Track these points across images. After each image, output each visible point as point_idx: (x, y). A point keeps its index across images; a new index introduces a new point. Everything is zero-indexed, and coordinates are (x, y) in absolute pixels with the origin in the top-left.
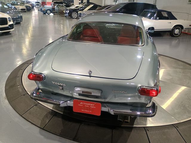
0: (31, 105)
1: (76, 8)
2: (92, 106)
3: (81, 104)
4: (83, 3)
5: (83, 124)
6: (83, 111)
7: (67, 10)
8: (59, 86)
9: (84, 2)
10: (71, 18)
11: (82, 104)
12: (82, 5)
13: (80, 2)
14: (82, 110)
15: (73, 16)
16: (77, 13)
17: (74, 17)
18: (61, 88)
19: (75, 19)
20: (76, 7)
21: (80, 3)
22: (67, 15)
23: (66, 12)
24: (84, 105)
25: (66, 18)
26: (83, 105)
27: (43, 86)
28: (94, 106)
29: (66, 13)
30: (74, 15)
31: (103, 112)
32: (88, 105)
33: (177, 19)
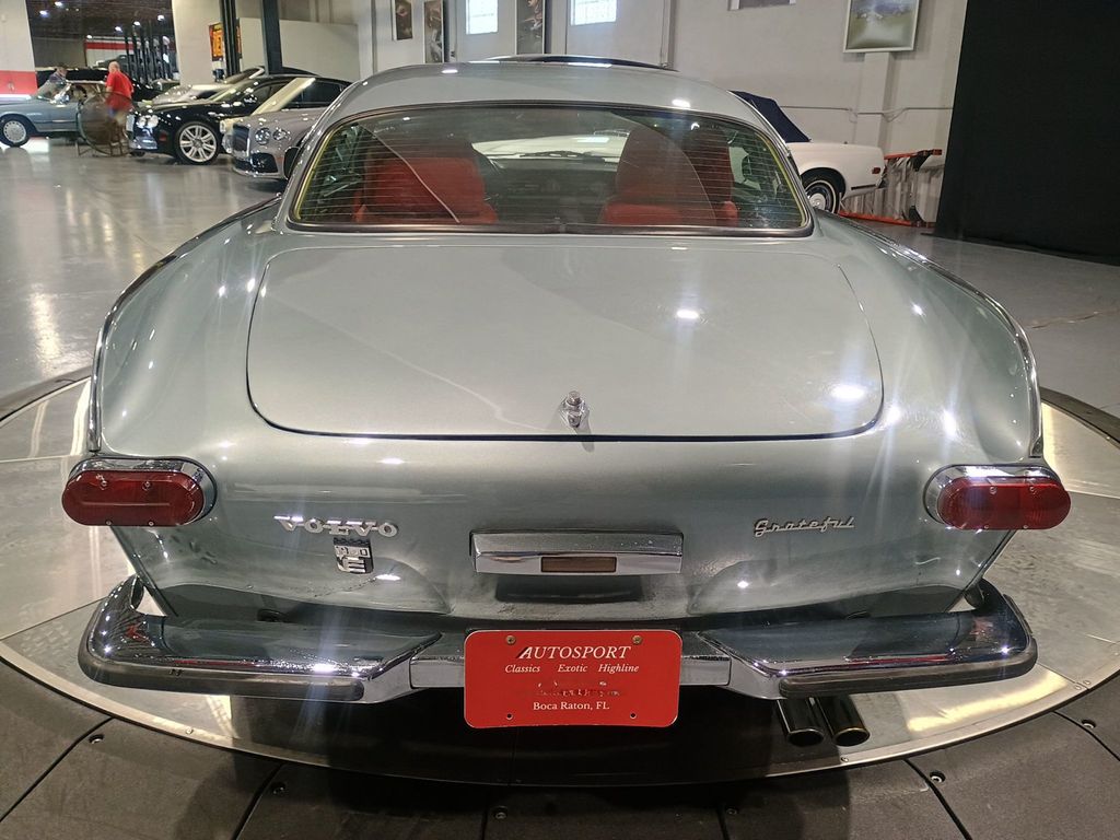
0: (48, 744)
1: (202, 102)
2: (612, 662)
3: (526, 662)
4: (238, 71)
5: (502, 815)
6: (545, 710)
7: (145, 112)
8: (338, 541)
9: (244, 65)
10: (170, 162)
11: (532, 662)
12: (234, 82)
13: (220, 65)
14: (537, 706)
15: (187, 150)
16: (215, 127)
17: (197, 155)
18: (354, 554)
19: (202, 169)
20: (199, 97)
21: (219, 75)
22: (148, 142)
23: (141, 125)
24: (549, 665)
25: (144, 161)
26: (544, 662)
27: (187, 565)
28: (629, 661)
29: (138, 132)
30: (195, 142)
31: (694, 698)
32: (579, 662)
33: (806, 139)
